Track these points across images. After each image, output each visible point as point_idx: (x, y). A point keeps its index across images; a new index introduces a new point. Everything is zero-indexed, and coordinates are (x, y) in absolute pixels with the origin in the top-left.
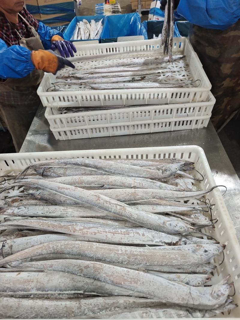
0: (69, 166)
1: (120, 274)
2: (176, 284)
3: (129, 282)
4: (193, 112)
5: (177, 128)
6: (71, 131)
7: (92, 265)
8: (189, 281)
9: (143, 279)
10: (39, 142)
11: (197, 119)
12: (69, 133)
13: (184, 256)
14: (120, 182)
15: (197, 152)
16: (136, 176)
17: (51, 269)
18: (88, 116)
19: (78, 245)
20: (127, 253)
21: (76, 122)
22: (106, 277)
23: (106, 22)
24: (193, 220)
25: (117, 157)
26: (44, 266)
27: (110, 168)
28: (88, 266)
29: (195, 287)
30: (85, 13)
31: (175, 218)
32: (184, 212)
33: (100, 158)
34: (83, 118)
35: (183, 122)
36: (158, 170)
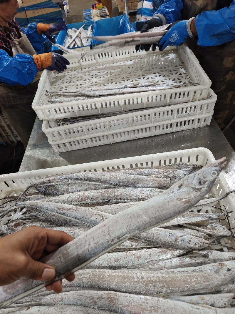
0: (71, 182)
1: (138, 303)
2: (200, 307)
3: (149, 312)
4: (194, 110)
5: (179, 129)
6: (70, 143)
7: (106, 295)
8: (214, 302)
9: (163, 306)
10: (39, 156)
11: (199, 118)
12: (68, 145)
13: (206, 279)
14: (127, 195)
15: (205, 155)
16: (143, 186)
17: (61, 303)
18: (87, 126)
19: (88, 275)
20: (144, 280)
21: (74, 133)
22: (123, 308)
23: (95, 27)
24: (210, 232)
25: (121, 167)
26: (53, 300)
27: (114, 180)
28: (102, 297)
29: (221, 309)
30: (74, 20)
31: (190, 230)
32: (200, 223)
33: (103, 169)
34: (81, 128)
35: (185, 122)
36: (166, 178)
